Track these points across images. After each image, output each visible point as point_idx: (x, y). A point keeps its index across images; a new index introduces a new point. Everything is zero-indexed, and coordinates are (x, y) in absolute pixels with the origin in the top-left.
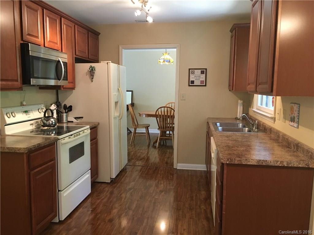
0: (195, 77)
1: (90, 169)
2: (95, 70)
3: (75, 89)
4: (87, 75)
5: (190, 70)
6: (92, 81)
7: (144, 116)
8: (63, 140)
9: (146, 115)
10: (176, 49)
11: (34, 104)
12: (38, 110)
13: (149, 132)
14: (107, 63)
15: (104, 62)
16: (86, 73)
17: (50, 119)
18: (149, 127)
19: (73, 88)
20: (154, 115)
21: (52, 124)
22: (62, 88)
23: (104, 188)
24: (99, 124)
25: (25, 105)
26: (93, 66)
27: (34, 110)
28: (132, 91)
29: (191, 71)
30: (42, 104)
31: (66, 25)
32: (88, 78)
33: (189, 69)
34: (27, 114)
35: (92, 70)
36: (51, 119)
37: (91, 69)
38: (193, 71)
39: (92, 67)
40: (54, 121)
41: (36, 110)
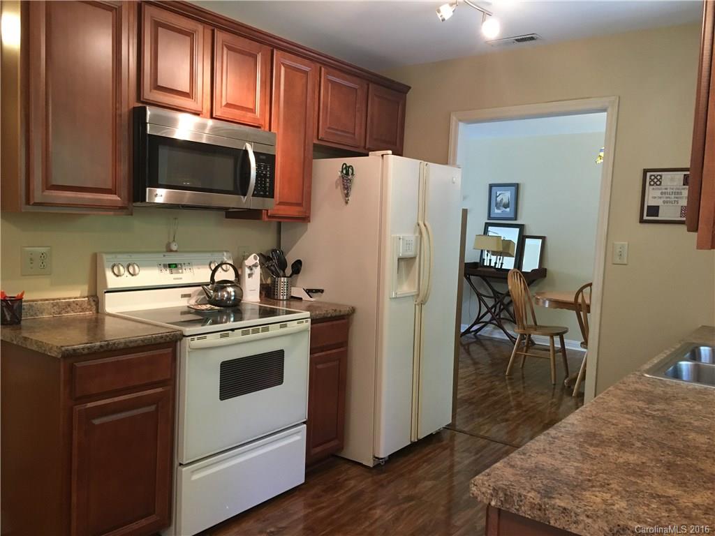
0: (662, 193)
1: (304, 423)
2: (352, 174)
3: (309, 221)
4: (337, 187)
5: (649, 174)
6: (347, 203)
7: (547, 305)
8: (198, 339)
9: (550, 301)
10: (605, 114)
11: (197, 250)
12: (210, 265)
13: (566, 347)
14: (383, 155)
15: (375, 155)
16: (336, 182)
17: (225, 287)
18: (564, 335)
19: (305, 219)
20: (571, 303)
21: (229, 299)
22: (265, 217)
23: (346, 480)
24: (353, 310)
25: (176, 251)
26: (348, 165)
27: (198, 265)
28: (543, 238)
29: (650, 176)
30: (226, 251)
31: (287, 67)
32: (339, 192)
33: (645, 171)
34: (174, 270)
35: (347, 174)
36: (228, 286)
37: (344, 172)
38: (656, 178)
39: (346, 166)
40: (233, 294)
41: (203, 264)
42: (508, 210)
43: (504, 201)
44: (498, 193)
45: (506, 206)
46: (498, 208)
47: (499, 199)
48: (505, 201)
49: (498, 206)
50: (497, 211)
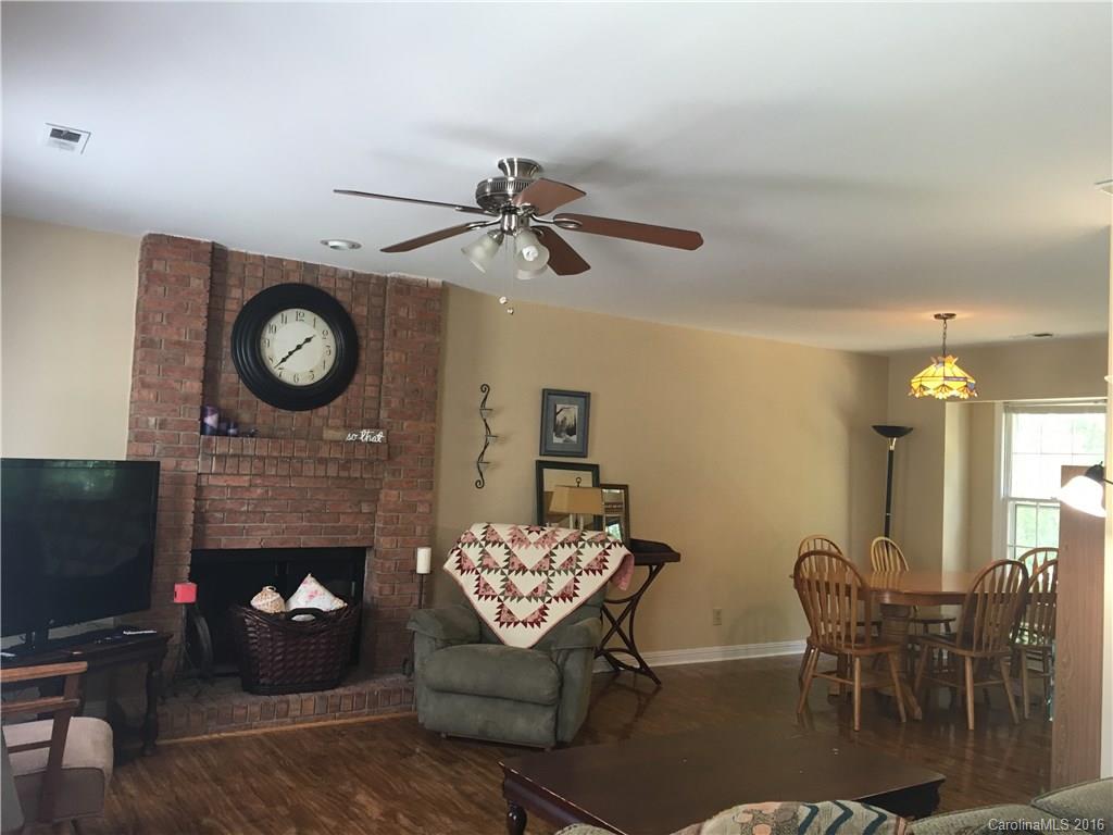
42: (574, 438)
43: (568, 422)
44: (559, 407)
45: (571, 431)
46: (558, 435)
47: (559, 418)
48: (570, 421)
49: (558, 430)
50: (556, 440)
